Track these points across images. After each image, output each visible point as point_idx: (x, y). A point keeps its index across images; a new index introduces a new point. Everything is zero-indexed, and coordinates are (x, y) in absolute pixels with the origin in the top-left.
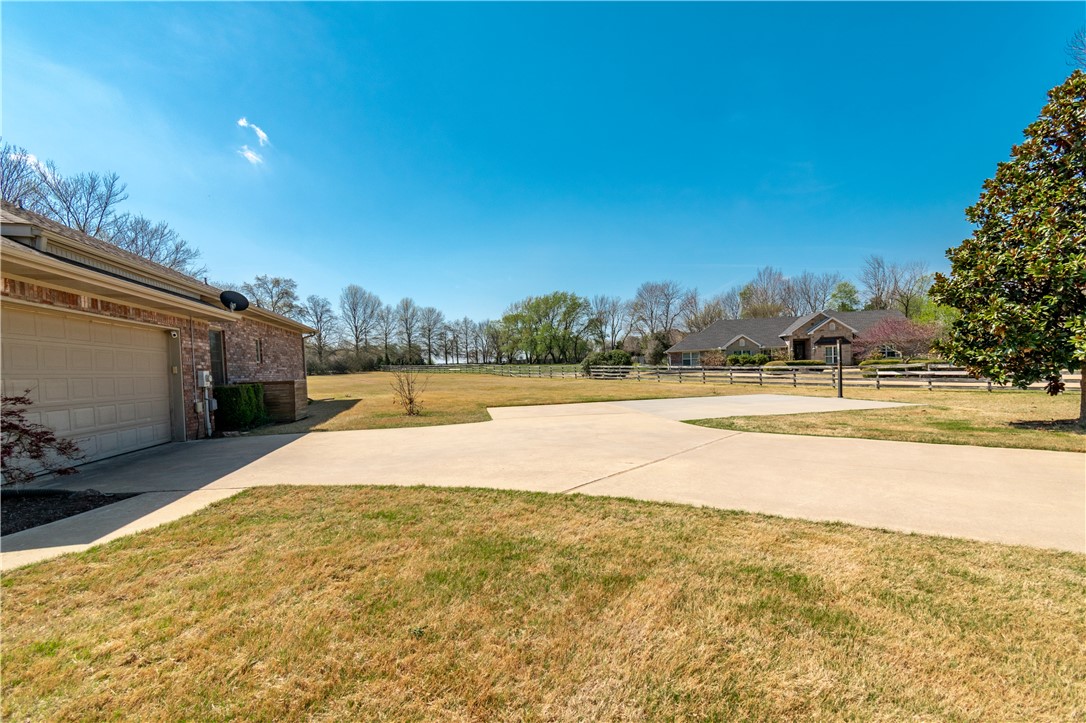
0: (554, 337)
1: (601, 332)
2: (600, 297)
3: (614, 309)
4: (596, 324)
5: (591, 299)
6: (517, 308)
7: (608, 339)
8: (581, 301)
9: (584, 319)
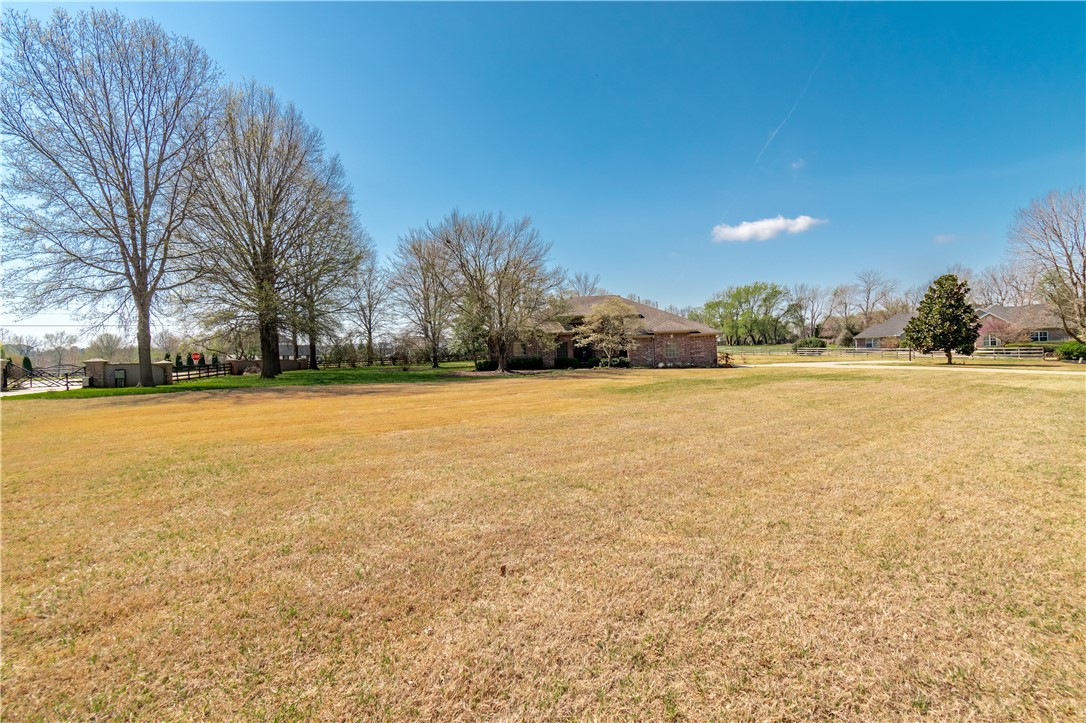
0: (756, 321)
1: (801, 316)
2: (799, 285)
3: (814, 297)
4: (795, 309)
5: (791, 287)
6: (718, 297)
7: (808, 322)
8: (781, 289)
9: (784, 305)
